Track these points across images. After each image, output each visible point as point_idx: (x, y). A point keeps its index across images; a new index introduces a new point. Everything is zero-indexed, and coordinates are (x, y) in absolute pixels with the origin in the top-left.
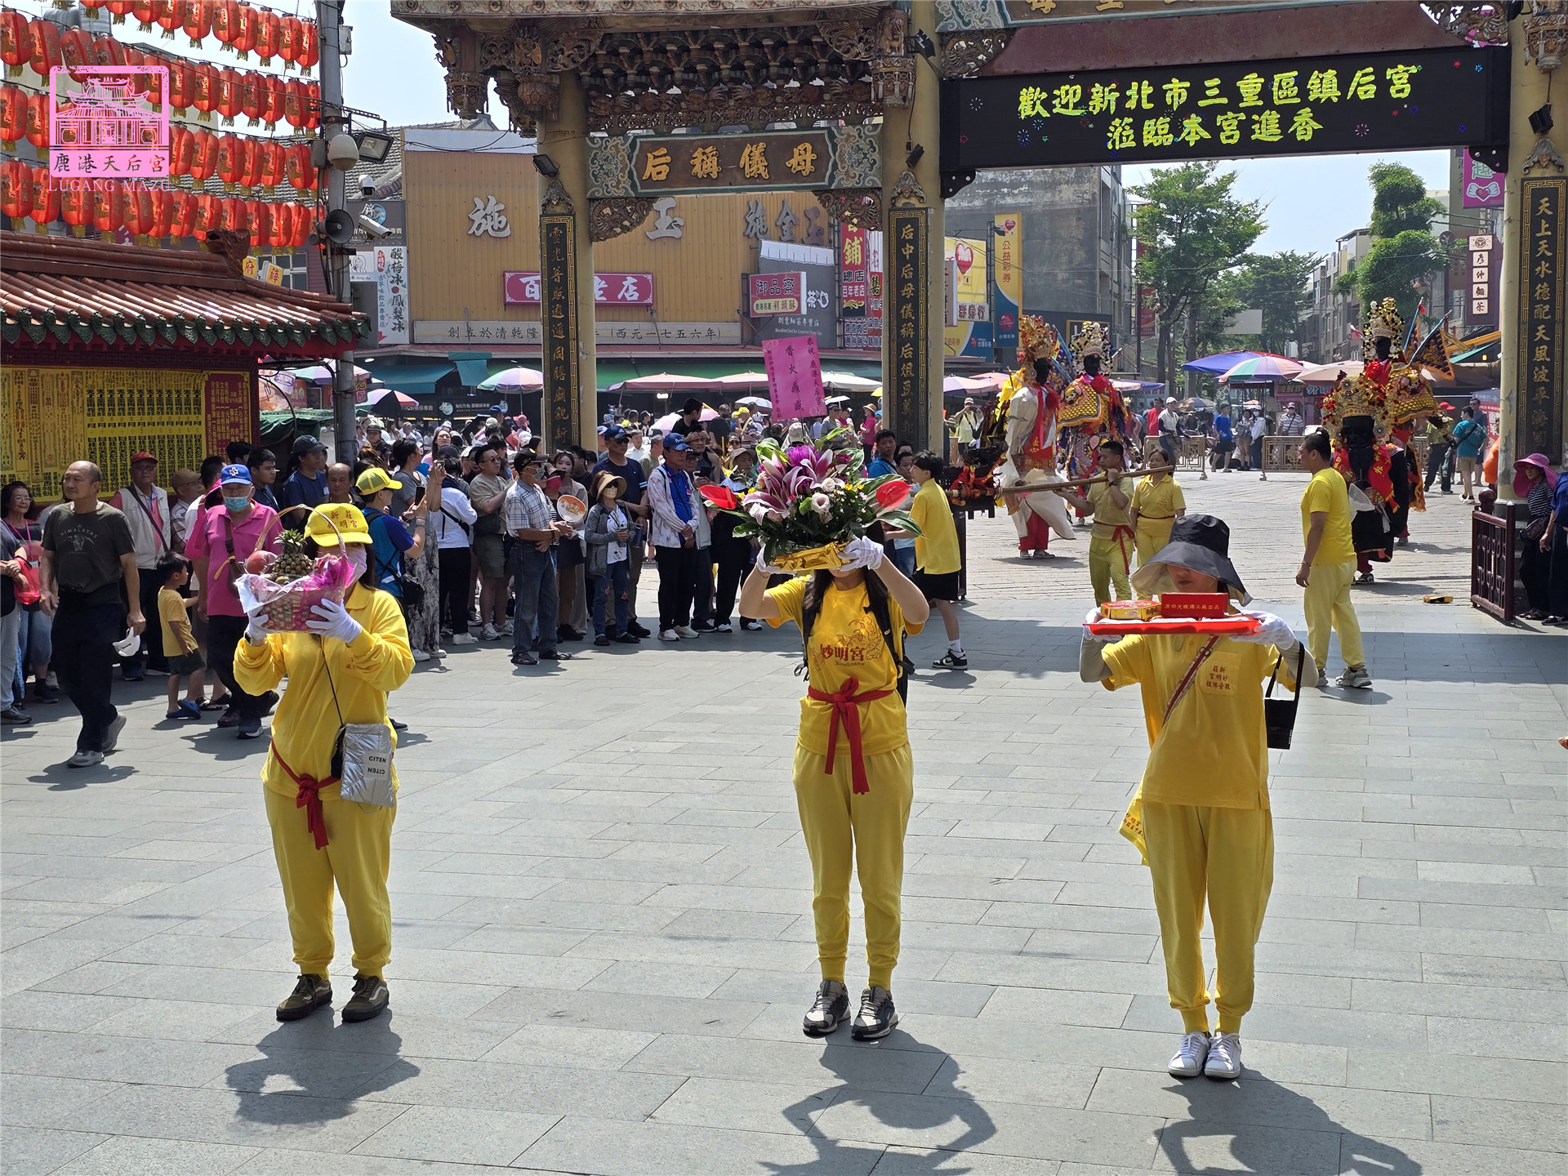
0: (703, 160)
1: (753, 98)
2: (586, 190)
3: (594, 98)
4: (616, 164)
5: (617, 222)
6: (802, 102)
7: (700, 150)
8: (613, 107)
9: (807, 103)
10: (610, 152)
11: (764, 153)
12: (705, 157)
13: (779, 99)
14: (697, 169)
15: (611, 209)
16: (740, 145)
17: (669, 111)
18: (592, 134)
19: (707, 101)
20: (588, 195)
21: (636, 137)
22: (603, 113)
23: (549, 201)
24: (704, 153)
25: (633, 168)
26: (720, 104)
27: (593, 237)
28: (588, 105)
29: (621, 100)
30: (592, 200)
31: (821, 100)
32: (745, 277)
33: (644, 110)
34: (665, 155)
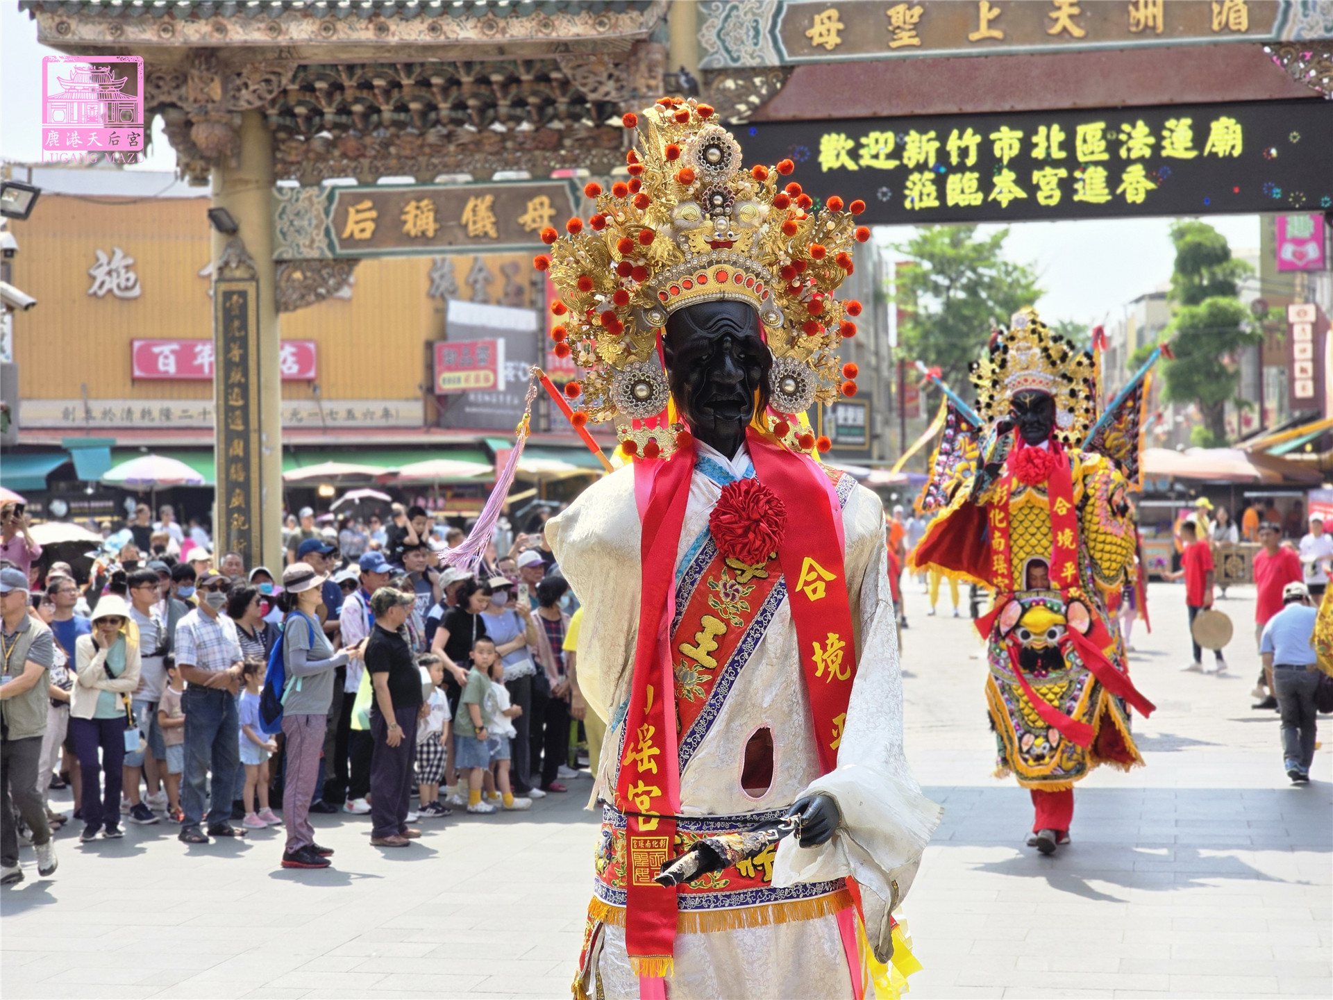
0: (416, 216)
1: (478, 144)
2: (272, 251)
3: (283, 141)
4: (310, 220)
5: (311, 289)
6: (537, 148)
7: (413, 204)
8: (307, 151)
9: (544, 149)
10: (301, 205)
11: (492, 208)
12: (419, 212)
13: (509, 144)
14: (409, 227)
15: (303, 273)
16: (461, 198)
17: (375, 157)
18: (280, 183)
19: (422, 146)
20: (275, 256)
21: (334, 188)
22: (293, 158)
23: (227, 264)
24: (418, 208)
25: (331, 226)
26: (437, 150)
27: (280, 306)
28: (275, 149)
29: (316, 145)
30: (279, 262)
31: (560, 146)
32: (429, 345)
33: (344, 155)
34: (369, 209)
